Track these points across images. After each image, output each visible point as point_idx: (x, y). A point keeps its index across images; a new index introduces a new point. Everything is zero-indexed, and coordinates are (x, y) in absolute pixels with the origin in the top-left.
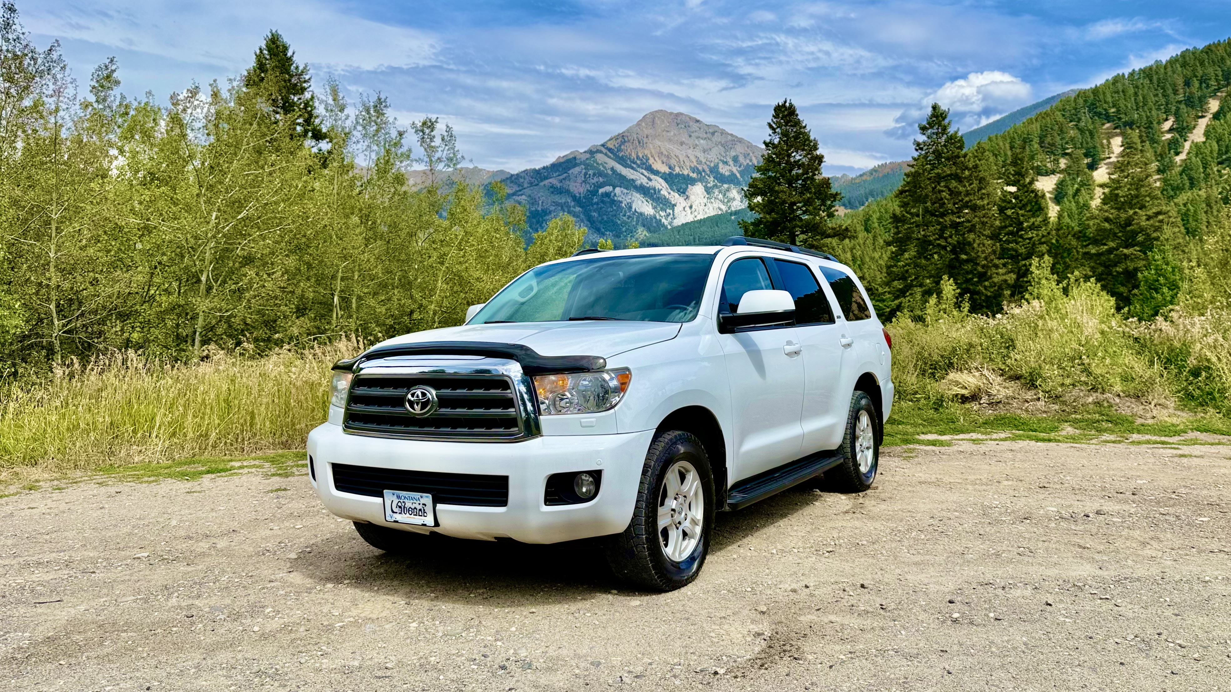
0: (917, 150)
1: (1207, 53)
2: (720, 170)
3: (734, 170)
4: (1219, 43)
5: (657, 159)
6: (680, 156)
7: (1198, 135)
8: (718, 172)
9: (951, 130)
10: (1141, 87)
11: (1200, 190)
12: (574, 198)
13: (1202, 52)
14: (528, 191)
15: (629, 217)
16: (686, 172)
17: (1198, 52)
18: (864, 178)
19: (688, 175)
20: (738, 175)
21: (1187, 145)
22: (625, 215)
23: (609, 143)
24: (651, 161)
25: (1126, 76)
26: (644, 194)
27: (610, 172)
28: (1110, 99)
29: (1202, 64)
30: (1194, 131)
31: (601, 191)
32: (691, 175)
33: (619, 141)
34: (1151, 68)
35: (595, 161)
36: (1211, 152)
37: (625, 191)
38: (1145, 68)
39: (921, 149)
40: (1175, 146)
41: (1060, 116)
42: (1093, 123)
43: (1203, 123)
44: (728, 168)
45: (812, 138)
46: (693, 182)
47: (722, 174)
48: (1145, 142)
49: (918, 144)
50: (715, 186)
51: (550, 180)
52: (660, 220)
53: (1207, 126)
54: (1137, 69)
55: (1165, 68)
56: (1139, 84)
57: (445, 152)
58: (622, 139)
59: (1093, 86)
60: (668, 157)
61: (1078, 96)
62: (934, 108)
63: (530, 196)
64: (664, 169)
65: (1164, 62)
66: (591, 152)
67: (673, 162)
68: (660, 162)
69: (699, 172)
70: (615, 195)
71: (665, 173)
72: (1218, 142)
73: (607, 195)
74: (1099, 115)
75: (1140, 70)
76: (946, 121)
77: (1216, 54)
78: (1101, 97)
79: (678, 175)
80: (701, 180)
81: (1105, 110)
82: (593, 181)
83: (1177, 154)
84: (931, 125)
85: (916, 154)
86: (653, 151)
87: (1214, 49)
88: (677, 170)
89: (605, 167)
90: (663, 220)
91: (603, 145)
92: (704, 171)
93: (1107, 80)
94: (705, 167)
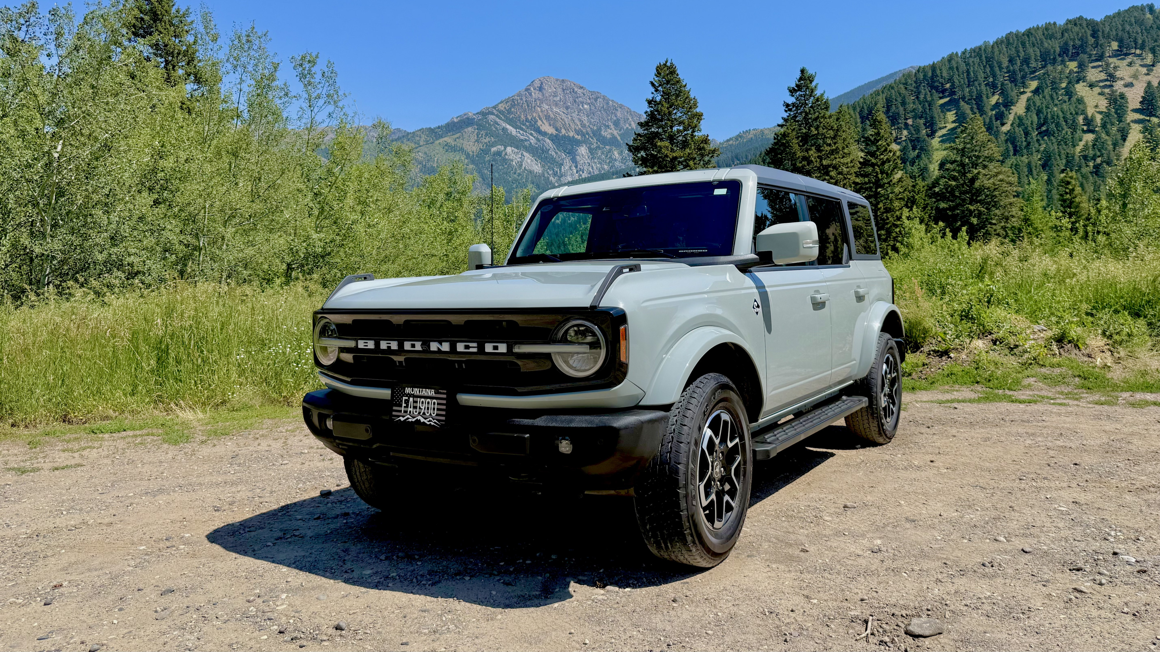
0: (786, 111)
1: (1028, 36)
2: (602, 133)
3: (615, 133)
4: (1038, 28)
5: (545, 121)
6: (566, 120)
7: (1019, 108)
8: (600, 134)
9: (818, 93)
10: (972, 64)
11: (1022, 156)
12: (468, 156)
13: (1023, 34)
14: (424, 149)
15: (519, 175)
16: (571, 134)
17: (1020, 35)
18: (731, 142)
19: (573, 137)
20: (619, 138)
21: (1011, 117)
22: (515, 173)
23: (500, 105)
24: (539, 123)
25: (959, 55)
26: (533, 153)
27: (501, 132)
28: (945, 74)
29: (1023, 44)
30: (1017, 105)
31: (494, 149)
32: (576, 136)
33: (509, 104)
34: (980, 48)
35: (487, 122)
36: (1032, 124)
37: (516, 150)
38: (976, 48)
39: (790, 110)
40: (1000, 117)
41: (904, 90)
42: (931, 95)
43: (1024, 98)
44: (609, 131)
45: (692, 96)
46: (578, 143)
47: (604, 137)
48: (976, 113)
49: (787, 105)
50: (598, 147)
51: (445, 139)
52: (548, 178)
53: (1028, 100)
54: (968, 49)
55: (993, 47)
56: (971, 62)
57: (325, 88)
58: (512, 102)
59: (931, 63)
60: (555, 120)
61: (918, 71)
62: (802, 71)
63: (425, 153)
64: (551, 130)
65: (991, 44)
66: (483, 114)
67: (559, 125)
68: (547, 124)
69: (583, 135)
70: (506, 154)
71: (552, 134)
72: (1037, 115)
73: (499, 153)
74: (936, 89)
75: (971, 49)
76: (814, 84)
77: (1035, 37)
78: (938, 72)
79: (564, 136)
80: (585, 142)
81: (942, 84)
82: (486, 141)
83: (1003, 124)
84: (799, 87)
85: (785, 115)
86: (541, 114)
87: (1034, 32)
88: (563, 131)
89: (496, 128)
90: (551, 178)
91: (494, 107)
92: (588, 134)
93: (943, 58)
94: (589, 129)
